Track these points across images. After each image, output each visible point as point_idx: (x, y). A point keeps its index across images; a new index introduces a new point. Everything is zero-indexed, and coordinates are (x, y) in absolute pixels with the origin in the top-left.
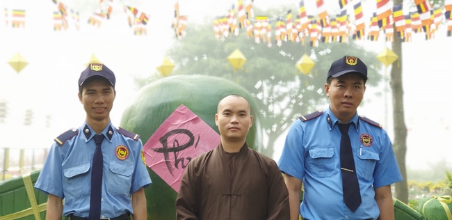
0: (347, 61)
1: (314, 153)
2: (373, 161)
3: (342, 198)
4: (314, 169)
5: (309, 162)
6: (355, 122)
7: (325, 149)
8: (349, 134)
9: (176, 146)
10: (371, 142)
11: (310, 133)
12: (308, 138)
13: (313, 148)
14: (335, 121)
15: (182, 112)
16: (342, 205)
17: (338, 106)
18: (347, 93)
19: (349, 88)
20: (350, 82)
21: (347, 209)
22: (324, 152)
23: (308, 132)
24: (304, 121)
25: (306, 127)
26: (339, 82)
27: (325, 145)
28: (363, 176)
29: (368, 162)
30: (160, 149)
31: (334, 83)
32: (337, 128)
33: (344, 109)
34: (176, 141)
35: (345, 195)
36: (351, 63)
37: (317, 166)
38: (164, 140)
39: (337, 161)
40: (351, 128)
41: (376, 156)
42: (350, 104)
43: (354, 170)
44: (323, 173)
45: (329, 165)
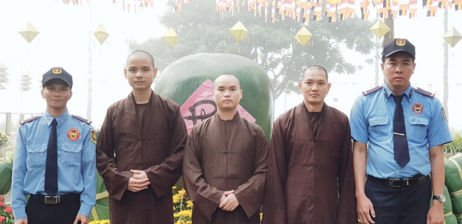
0: (397, 43)
1: (372, 122)
2: (422, 126)
3: (393, 156)
4: (374, 135)
5: (370, 129)
6: (407, 94)
7: (382, 118)
8: (402, 103)
9: (203, 114)
10: (422, 110)
11: (369, 105)
12: (368, 109)
13: (371, 117)
14: (389, 93)
15: (208, 85)
16: (394, 161)
17: (391, 81)
18: (398, 69)
19: (399, 65)
20: (399, 60)
21: (397, 165)
22: (380, 120)
23: (368, 103)
24: (365, 95)
25: (367, 100)
26: (391, 60)
27: (383, 114)
28: (413, 138)
29: (418, 127)
30: (190, 117)
31: (387, 61)
32: (392, 99)
33: (396, 83)
34: (203, 110)
35: (395, 154)
36: (400, 44)
37: (375, 132)
38: (192, 110)
39: (391, 127)
40: (404, 99)
41: (425, 122)
42: (401, 78)
43: (405, 133)
44: (381, 137)
45: (384, 131)
